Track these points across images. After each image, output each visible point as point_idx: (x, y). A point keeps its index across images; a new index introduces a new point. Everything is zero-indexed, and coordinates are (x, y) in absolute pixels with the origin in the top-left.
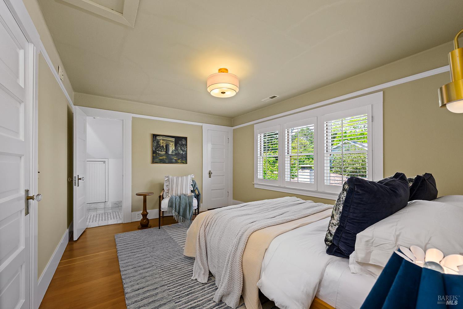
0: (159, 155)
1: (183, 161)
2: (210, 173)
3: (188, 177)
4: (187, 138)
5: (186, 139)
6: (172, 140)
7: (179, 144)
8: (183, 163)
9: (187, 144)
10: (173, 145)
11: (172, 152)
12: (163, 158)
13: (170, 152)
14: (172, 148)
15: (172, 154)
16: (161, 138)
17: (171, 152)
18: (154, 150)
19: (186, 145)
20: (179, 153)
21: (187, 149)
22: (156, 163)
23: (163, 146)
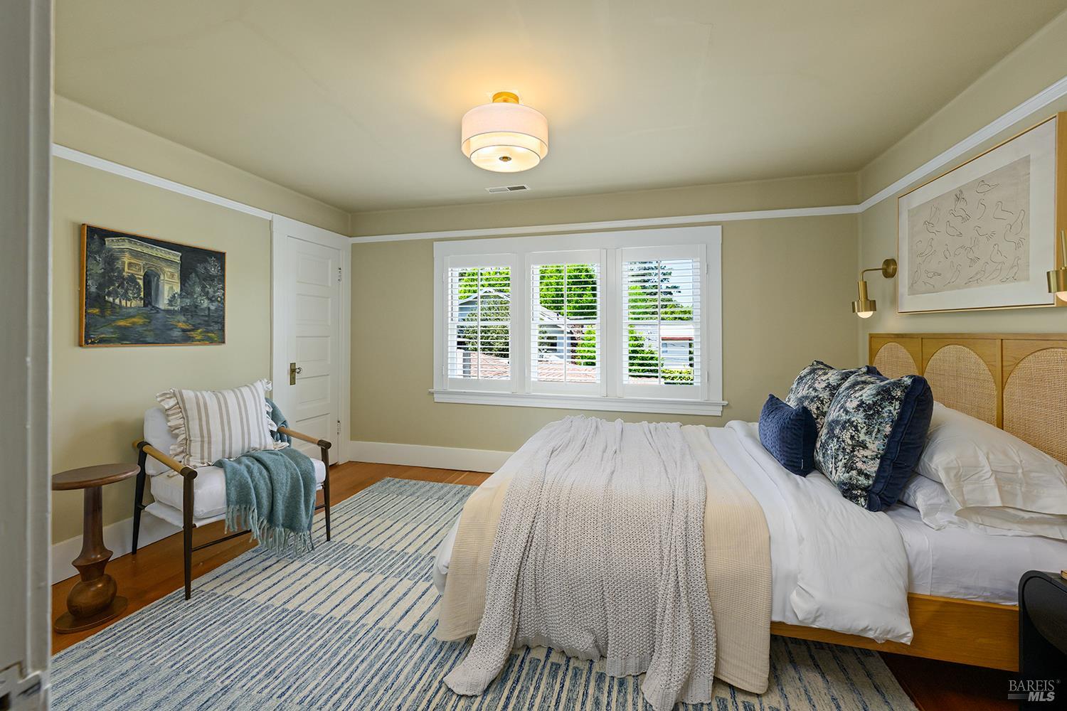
0: (113, 313)
1: (209, 334)
2: (293, 371)
3: (256, 390)
4: (223, 254)
5: (220, 257)
6: (171, 257)
7: (197, 275)
8: (212, 341)
9: (224, 276)
10: (173, 276)
11: (170, 301)
12: (134, 323)
13: (161, 302)
14: (169, 286)
15: (170, 308)
16: (126, 245)
17: (166, 302)
18: (93, 289)
19: (222, 278)
20: (196, 307)
21: (224, 294)
22: (103, 341)
23: (132, 279)
